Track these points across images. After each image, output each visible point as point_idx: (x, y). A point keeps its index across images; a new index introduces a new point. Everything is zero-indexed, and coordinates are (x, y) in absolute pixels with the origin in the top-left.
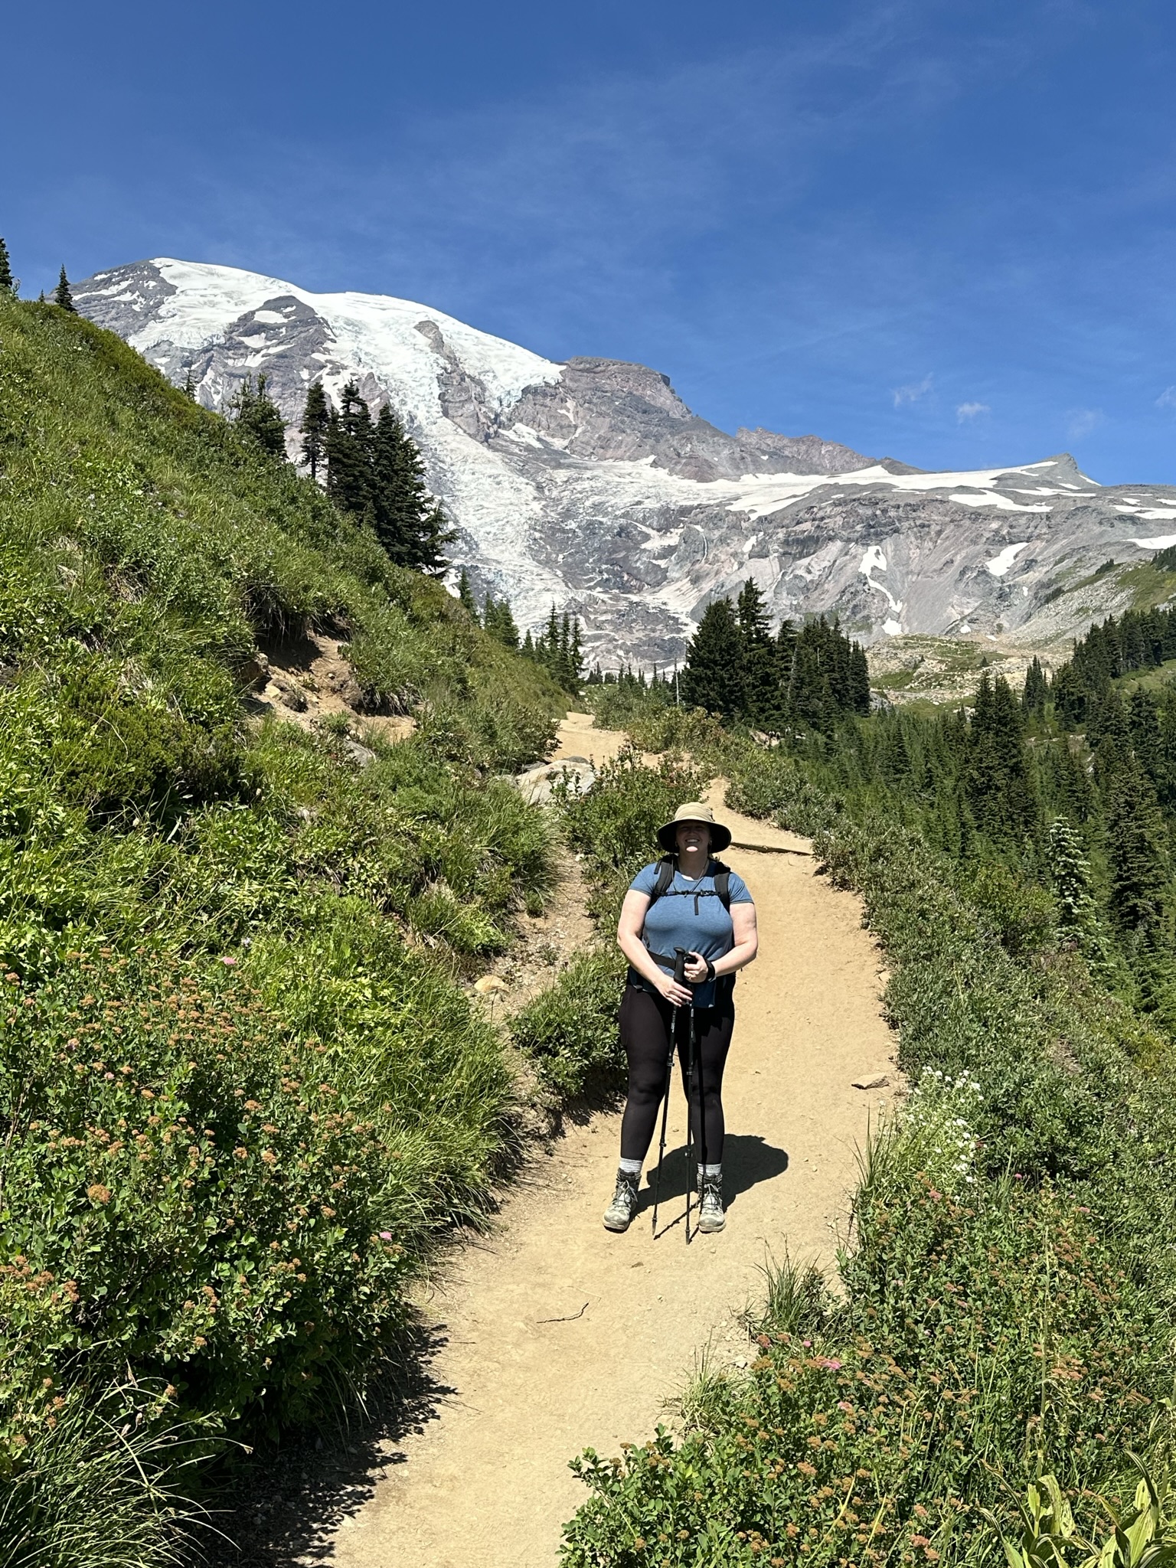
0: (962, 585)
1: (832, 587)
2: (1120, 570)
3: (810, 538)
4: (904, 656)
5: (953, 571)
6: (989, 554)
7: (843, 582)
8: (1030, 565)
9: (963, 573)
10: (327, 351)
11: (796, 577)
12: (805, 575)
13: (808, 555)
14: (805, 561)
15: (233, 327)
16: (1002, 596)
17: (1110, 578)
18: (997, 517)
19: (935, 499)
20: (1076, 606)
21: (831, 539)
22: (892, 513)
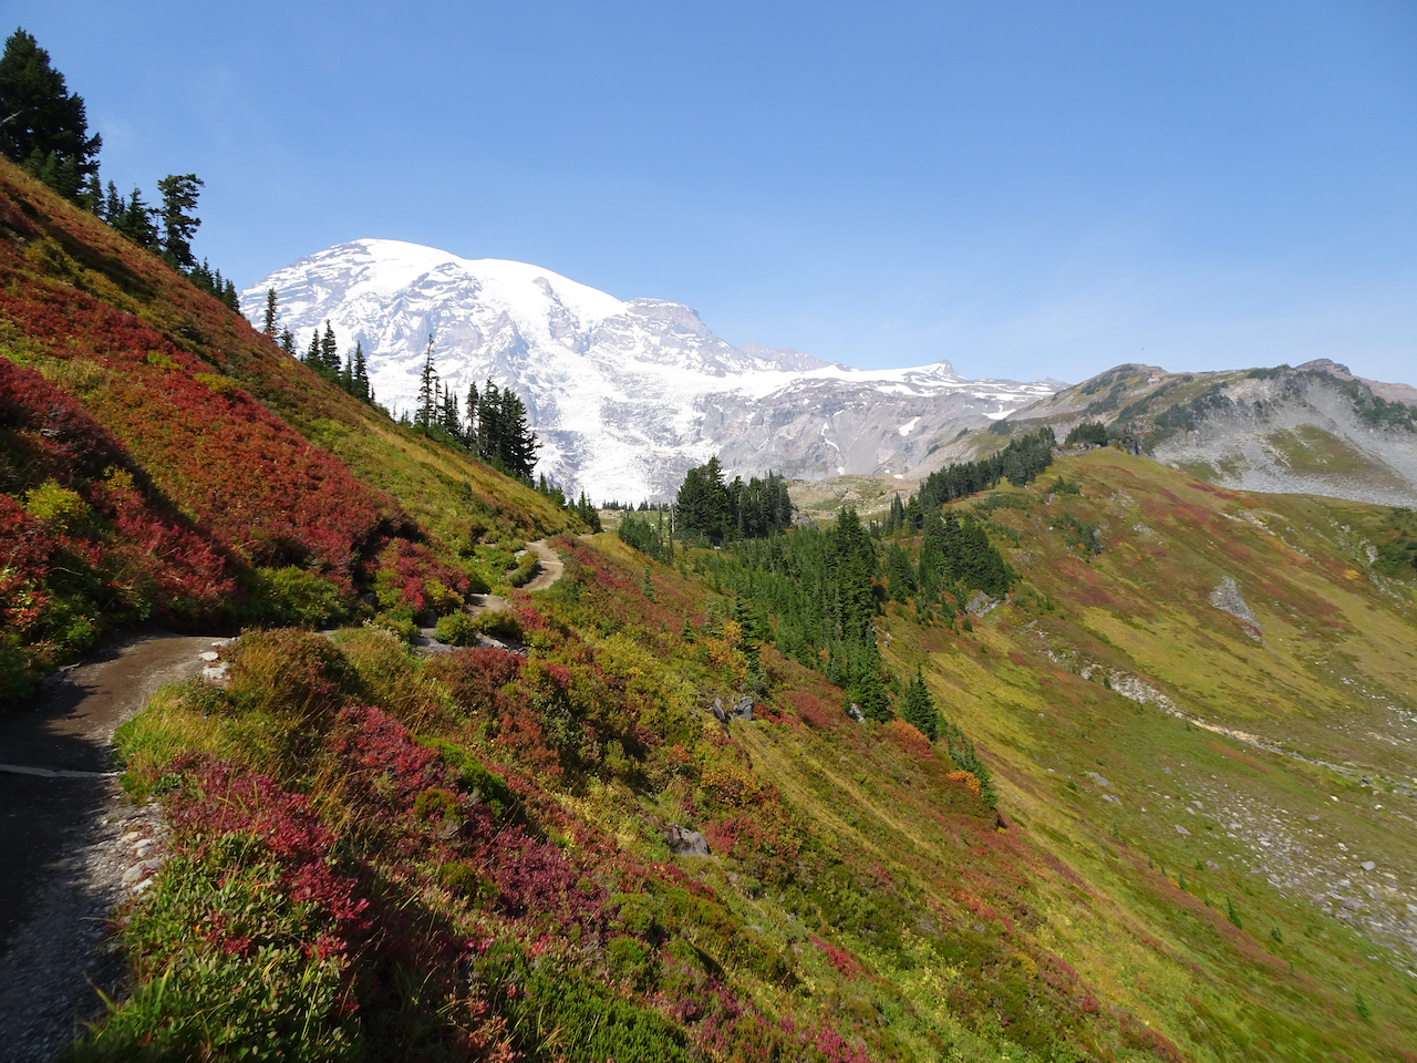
0: (883, 442)
1: (803, 444)
2: (971, 434)
3: (789, 412)
4: (836, 489)
5: (878, 432)
6: (899, 422)
7: (809, 441)
8: (924, 429)
9: (884, 434)
10: (475, 298)
11: (780, 437)
12: (786, 436)
13: (788, 423)
14: (786, 427)
15: (414, 284)
16: (908, 449)
17: (965, 439)
18: (903, 400)
19: (867, 388)
20: (946, 456)
21: (801, 413)
22: (840, 397)
